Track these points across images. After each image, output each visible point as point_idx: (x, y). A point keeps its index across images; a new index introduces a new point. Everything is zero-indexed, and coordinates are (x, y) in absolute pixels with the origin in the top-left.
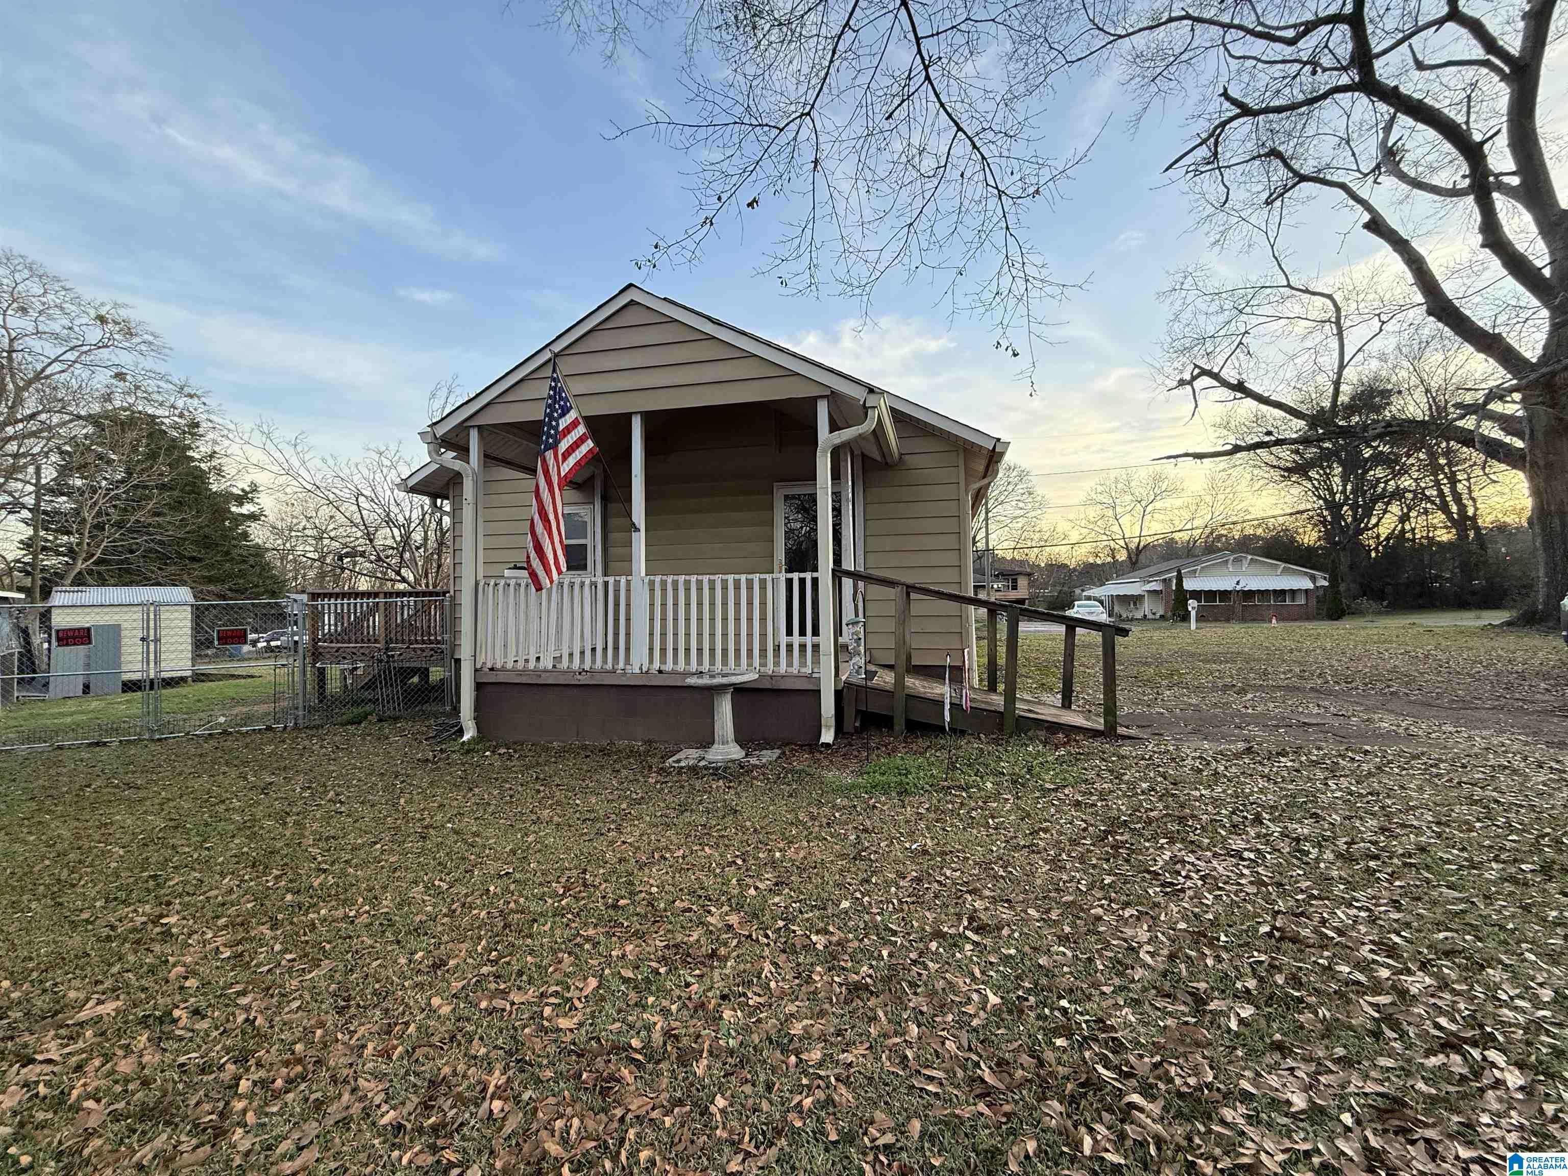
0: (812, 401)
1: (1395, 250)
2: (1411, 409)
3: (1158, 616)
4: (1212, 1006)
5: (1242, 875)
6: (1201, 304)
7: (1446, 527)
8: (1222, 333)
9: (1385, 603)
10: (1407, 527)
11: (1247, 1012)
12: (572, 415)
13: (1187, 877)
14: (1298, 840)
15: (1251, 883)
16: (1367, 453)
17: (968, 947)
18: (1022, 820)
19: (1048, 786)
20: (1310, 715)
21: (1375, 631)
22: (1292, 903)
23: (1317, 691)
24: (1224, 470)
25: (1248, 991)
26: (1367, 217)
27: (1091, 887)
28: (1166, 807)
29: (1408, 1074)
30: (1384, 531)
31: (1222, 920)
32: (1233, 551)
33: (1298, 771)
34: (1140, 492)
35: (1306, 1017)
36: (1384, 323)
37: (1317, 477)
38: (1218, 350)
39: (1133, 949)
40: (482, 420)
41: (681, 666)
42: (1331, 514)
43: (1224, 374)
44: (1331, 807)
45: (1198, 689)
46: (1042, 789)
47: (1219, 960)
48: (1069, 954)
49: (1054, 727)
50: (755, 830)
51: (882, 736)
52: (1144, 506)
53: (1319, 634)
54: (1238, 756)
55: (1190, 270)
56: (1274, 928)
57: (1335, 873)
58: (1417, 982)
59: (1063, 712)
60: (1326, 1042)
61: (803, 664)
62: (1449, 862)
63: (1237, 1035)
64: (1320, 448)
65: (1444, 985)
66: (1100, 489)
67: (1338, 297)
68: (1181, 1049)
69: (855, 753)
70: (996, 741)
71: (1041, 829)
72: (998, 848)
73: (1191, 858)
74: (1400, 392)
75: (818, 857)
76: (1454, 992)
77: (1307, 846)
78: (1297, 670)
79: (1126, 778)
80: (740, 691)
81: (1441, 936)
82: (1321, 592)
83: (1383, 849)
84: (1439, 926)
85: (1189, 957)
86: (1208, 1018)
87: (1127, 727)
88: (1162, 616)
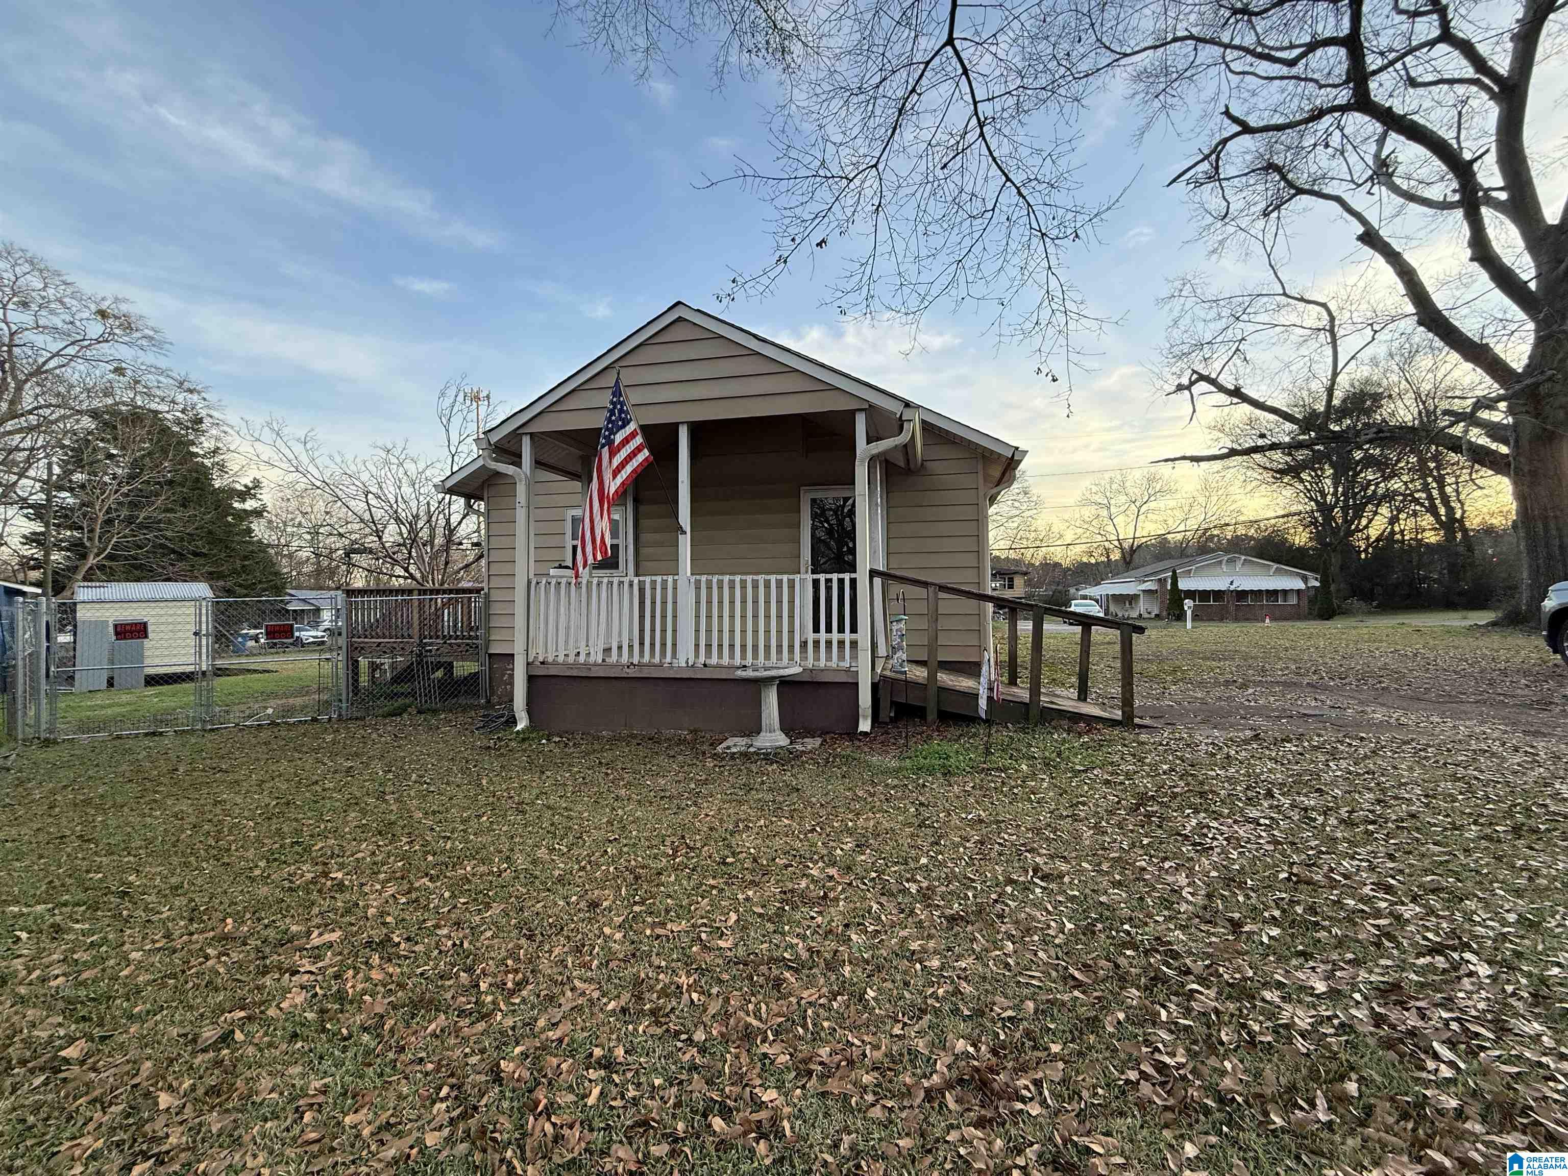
0: (852, 413)
1: (1388, 262)
2: (1402, 413)
3: (1153, 616)
4: (1247, 928)
5: (1260, 837)
6: (1200, 311)
7: (1435, 529)
8: (1218, 340)
9: (1375, 604)
10: (1397, 529)
11: (1275, 932)
12: (632, 426)
13: (1214, 838)
14: (1306, 810)
15: (1268, 842)
16: (1358, 455)
17: (1038, 890)
18: (1061, 795)
19: (1078, 767)
20: (1310, 707)
21: (1365, 631)
22: (1304, 857)
23: (1313, 686)
24: (1218, 472)
25: (1274, 918)
26: (1361, 230)
27: (1133, 845)
28: (1188, 784)
29: (1403, 970)
30: (1374, 533)
31: (1247, 868)
32: (1227, 551)
33: (1301, 754)
34: (1134, 492)
35: (1323, 934)
36: (1376, 332)
37: (1309, 478)
38: (1215, 356)
39: (1176, 891)
40: (534, 428)
41: (726, 661)
42: (1323, 515)
43: (1221, 380)
44: (1334, 783)
45: (1201, 684)
46: (1073, 770)
47: (1248, 897)
48: (1124, 895)
49: (1076, 717)
50: (822, 805)
51: (914, 726)
52: (1139, 507)
53: (1312, 634)
54: (1246, 742)
55: (1188, 277)
56: (1291, 874)
57: (1339, 835)
58: (1409, 911)
59: (1081, 704)
60: (1339, 950)
61: (841, 657)
62: (1435, 825)
63: (1269, 947)
64: (1313, 450)
65: (1432, 912)
66: (1094, 489)
67: (1333, 306)
68: (1226, 956)
69: (892, 740)
70: (1023, 730)
71: (1078, 803)
72: (1045, 818)
73: (1215, 824)
74: (1390, 396)
75: (886, 825)
76: (1438, 916)
77: (1314, 815)
78: (1293, 667)
79: (1147, 761)
80: (786, 685)
81: (1429, 878)
82: (1312, 592)
83: (1379, 816)
84: (1426, 871)
85: (1223, 895)
86: (1244, 937)
87: (1141, 718)
88: (1157, 615)
